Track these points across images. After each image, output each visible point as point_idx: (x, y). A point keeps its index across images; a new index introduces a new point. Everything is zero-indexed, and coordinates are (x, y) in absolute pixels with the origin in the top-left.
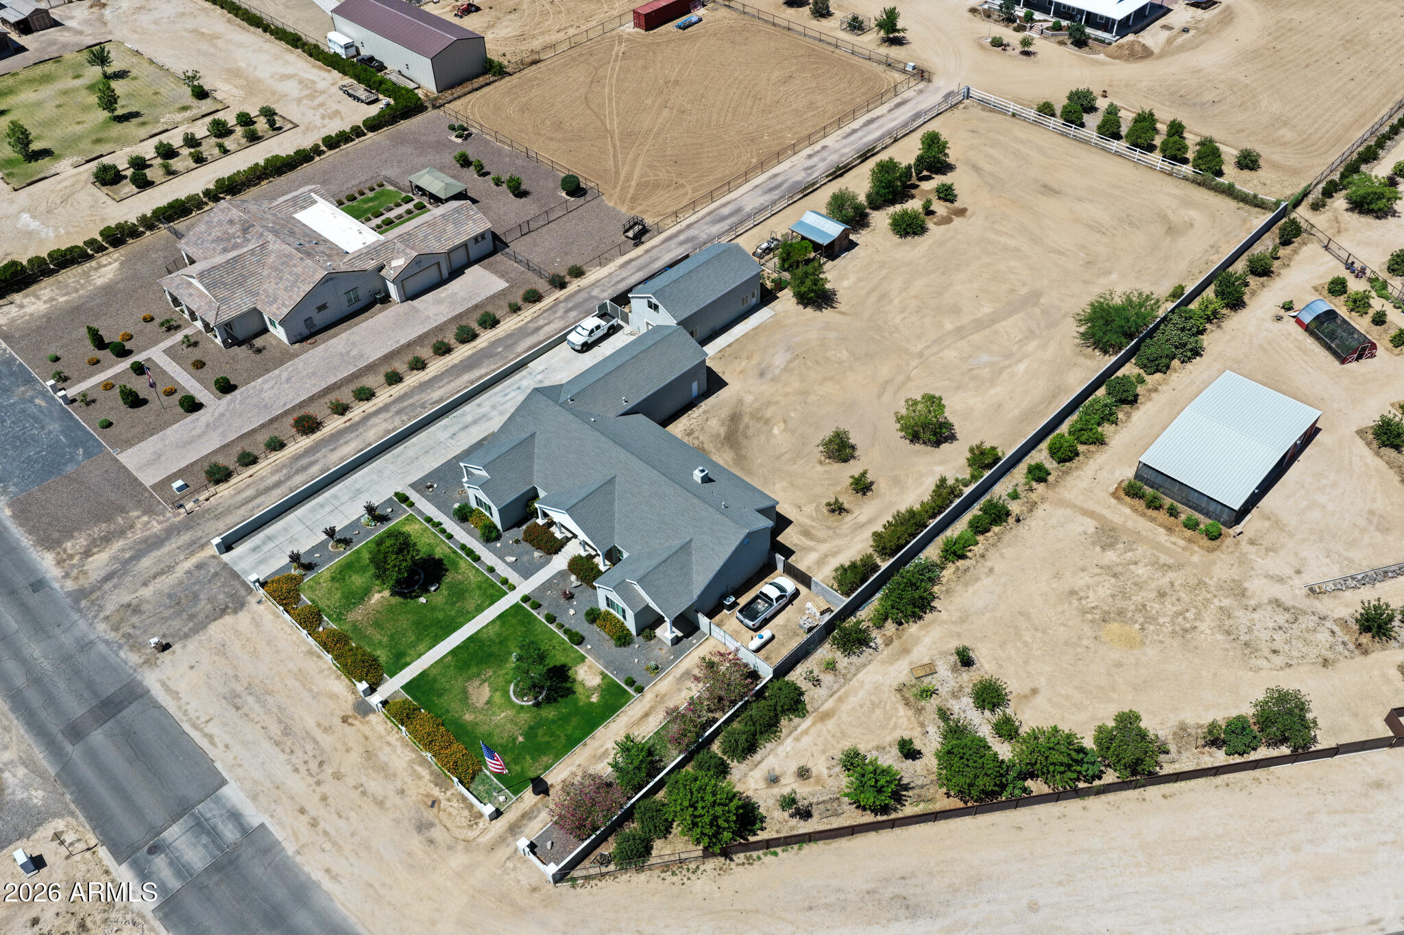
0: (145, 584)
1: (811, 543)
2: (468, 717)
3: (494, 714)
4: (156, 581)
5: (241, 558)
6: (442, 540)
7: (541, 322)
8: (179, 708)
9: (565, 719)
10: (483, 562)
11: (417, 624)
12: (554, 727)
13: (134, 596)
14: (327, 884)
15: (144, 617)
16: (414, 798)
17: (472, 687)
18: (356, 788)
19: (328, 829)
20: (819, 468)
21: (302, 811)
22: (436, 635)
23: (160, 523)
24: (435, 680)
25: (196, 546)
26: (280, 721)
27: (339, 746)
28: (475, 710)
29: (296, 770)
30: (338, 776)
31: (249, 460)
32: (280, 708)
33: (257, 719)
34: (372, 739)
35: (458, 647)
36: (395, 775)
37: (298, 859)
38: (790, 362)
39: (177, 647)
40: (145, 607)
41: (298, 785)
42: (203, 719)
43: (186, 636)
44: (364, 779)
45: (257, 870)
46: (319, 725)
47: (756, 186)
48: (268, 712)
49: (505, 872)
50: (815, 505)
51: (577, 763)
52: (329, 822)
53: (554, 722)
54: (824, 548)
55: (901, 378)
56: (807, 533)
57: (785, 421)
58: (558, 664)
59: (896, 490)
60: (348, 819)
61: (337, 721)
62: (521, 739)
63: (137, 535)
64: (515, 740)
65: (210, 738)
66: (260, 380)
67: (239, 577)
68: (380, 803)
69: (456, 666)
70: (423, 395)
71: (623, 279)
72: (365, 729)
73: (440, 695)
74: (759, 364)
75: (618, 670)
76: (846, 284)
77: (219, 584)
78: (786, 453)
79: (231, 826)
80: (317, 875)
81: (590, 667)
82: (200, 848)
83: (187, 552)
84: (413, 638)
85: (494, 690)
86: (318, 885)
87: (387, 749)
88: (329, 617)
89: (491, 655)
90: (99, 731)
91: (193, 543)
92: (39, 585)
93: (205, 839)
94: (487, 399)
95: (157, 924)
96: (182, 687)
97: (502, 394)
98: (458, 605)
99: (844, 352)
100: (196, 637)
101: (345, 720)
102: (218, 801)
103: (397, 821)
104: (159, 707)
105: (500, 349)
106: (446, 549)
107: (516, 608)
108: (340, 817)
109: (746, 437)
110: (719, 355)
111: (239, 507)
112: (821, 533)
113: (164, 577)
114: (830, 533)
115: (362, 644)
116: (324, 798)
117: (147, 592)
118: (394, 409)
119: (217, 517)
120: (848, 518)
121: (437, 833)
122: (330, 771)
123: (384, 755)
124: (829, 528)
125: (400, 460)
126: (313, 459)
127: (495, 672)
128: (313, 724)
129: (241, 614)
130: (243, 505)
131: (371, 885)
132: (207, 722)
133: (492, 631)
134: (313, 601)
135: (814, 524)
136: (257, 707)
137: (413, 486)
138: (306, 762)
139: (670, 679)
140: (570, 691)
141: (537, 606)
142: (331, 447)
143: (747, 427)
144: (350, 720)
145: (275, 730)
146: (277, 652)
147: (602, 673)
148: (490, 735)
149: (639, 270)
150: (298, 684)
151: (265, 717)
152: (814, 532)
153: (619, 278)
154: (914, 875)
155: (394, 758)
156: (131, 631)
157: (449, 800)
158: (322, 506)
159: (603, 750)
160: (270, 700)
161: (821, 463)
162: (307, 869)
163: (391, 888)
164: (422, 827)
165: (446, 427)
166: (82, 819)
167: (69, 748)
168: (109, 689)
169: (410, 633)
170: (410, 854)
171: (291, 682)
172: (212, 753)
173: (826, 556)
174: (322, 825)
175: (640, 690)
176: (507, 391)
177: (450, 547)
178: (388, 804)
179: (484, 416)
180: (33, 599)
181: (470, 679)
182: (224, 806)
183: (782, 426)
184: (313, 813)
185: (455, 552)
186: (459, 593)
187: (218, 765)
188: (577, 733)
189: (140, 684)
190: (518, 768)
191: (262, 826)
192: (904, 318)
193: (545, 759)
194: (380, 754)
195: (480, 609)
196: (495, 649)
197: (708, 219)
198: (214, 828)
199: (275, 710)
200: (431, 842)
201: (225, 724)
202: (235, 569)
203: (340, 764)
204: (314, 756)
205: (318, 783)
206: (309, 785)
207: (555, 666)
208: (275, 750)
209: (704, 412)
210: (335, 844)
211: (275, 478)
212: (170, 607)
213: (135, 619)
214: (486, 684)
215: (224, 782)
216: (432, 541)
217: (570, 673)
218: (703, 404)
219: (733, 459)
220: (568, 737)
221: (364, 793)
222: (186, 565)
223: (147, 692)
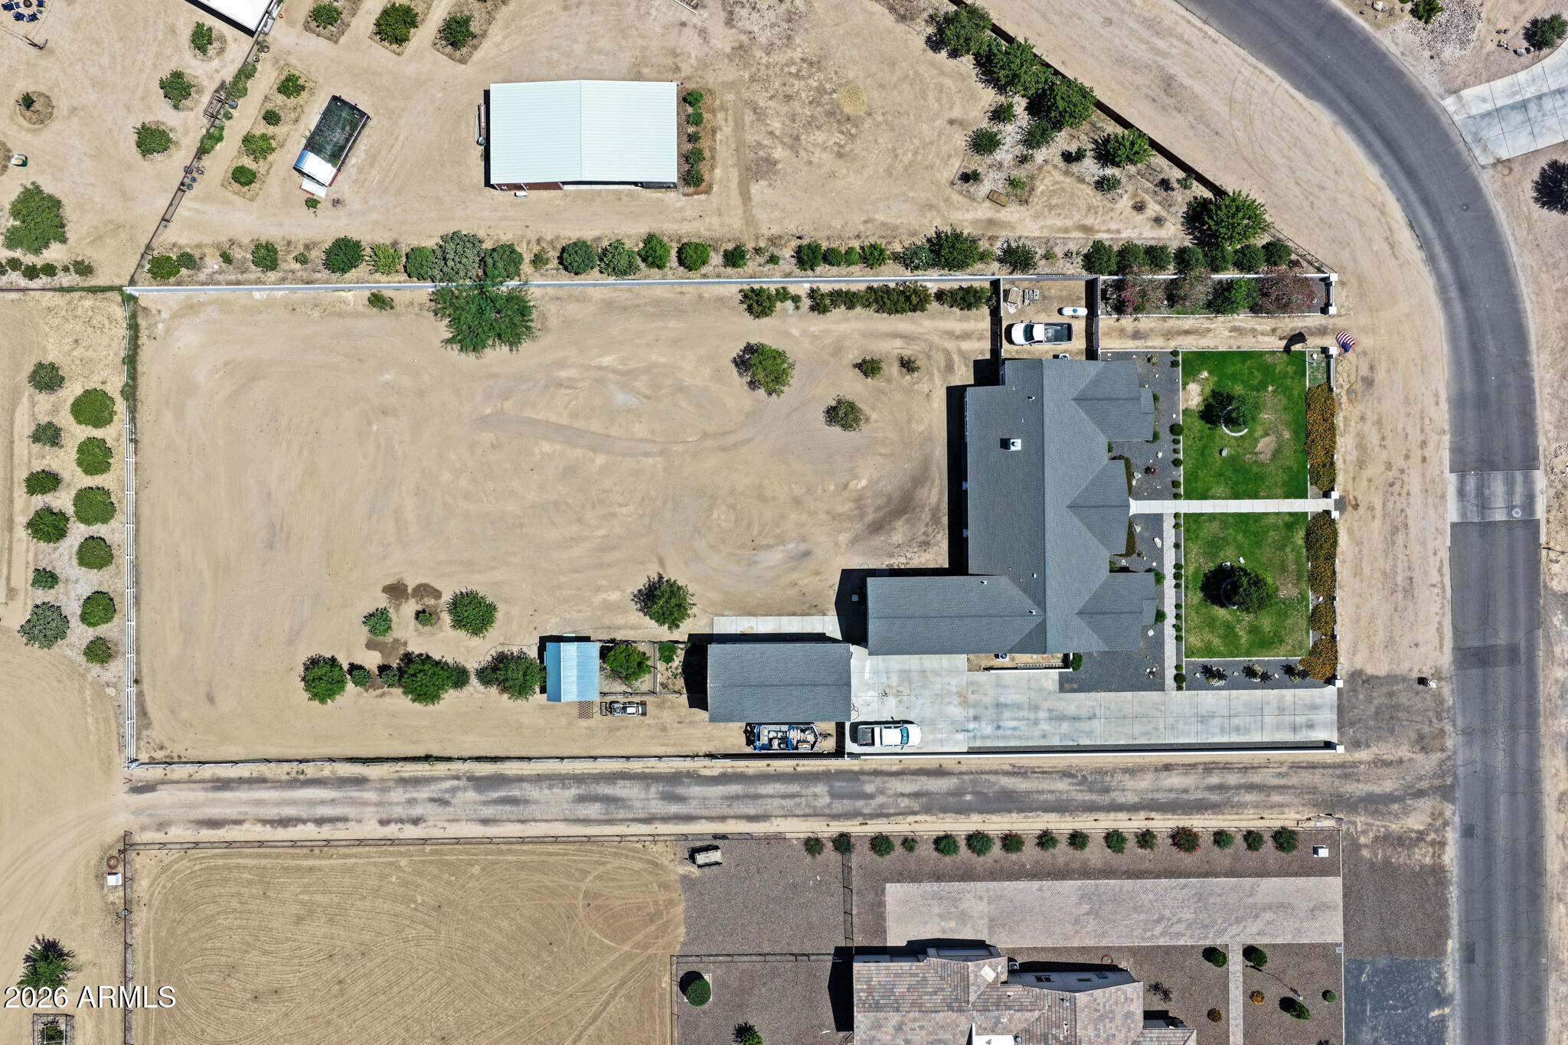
0: (1401, 761)
1: (956, 358)
2: (1287, 435)
3: (1271, 422)
4: (1392, 758)
5: (1325, 726)
6: (1186, 608)
7: (904, 803)
8: (1443, 615)
9: (1234, 377)
10: (1176, 559)
11: (1258, 544)
12: (1245, 377)
13: (1414, 756)
14: (1443, 396)
15: (1419, 726)
16: (1359, 407)
17: (1265, 457)
18: (1384, 447)
19: (1419, 432)
20: (874, 416)
21: (1424, 460)
22: (1255, 521)
23: (1355, 824)
24: (1284, 484)
25: (1347, 771)
26: (1394, 543)
27: (1373, 488)
28: (1279, 436)
29: (1408, 494)
30: (1389, 466)
31: (1252, 839)
32: (1386, 555)
33: (1405, 558)
34: (1352, 475)
35: (1250, 497)
36: (1358, 434)
37: (1447, 428)
38: (769, 547)
39: (1415, 675)
40: (1413, 735)
41: (1414, 483)
42: (1436, 590)
43: (1404, 679)
44: (1377, 449)
45: (1472, 442)
46: (1374, 517)
47: (523, 822)
48: (1396, 558)
49: (1349, 309)
50: (916, 387)
51: (1254, 340)
52: (1416, 437)
53: (1243, 381)
54: (951, 345)
55: (708, 443)
56: (949, 368)
57: (846, 486)
58: (1203, 423)
59: (847, 343)
60: (1404, 429)
61: (1362, 510)
62: (1270, 388)
63: (1379, 825)
64: (1274, 391)
65: (1440, 570)
66: (1181, 943)
67: (1339, 706)
68: (1379, 422)
69: (1264, 483)
70: (1073, 795)
71: (784, 797)
72: (1350, 488)
73: (1290, 468)
74: (794, 569)
75: (1174, 382)
76: (614, 596)
77: (1356, 711)
78: (880, 454)
79: (1468, 488)
80: (1444, 406)
81: (1187, 401)
82: (1492, 489)
83: (1355, 770)
84: (1271, 533)
85: (1256, 441)
86: (1449, 400)
87: (1349, 458)
88: (1307, 606)
89: (1236, 471)
90: (1500, 641)
91: (1346, 776)
92: (1468, 832)
93: (1487, 492)
94: (1032, 738)
95: (1541, 458)
96: (1432, 633)
97: (1016, 733)
98: (1222, 535)
99: (715, 516)
100: (1399, 672)
101: (1356, 507)
102: (1463, 515)
103: (1379, 400)
104: (1454, 627)
105: (968, 797)
106: (1189, 596)
107: (1189, 496)
108: (1407, 435)
109: (890, 500)
110: (813, 611)
111: (1293, 787)
112: (940, 358)
113: (1385, 757)
114: (933, 353)
115: (1304, 560)
116: (1407, 457)
117: (1404, 752)
118: (1106, 799)
119: (1313, 790)
120: (906, 353)
121: (1364, 371)
122: (1390, 474)
123: (1353, 457)
124: (929, 357)
125: (1149, 728)
126: (1207, 795)
127: (1245, 455)
128: (1376, 520)
129: (1358, 666)
130: (1289, 787)
131: (1422, 371)
132: (1434, 586)
133: (1219, 490)
134: (1308, 633)
135: (935, 371)
136: (1399, 570)
137: (1161, 687)
138: (1400, 495)
139: (1149, 343)
140: (1215, 394)
141: (1175, 484)
142: (1185, 796)
143: (878, 509)
144: (1354, 503)
145: (1400, 539)
146: (1358, 607)
147: (1184, 388)
148: (1285, 409)
149: (757, 797)
150: (1364, 565)
151: (1400, 556)
152: (943, 364)
153: (784, 802)
154: (1147, 96)
155: (1349, 447)
156: (1434, 720)
157: (1342, 386)
158: (1237, 729)
159: (1232, 334)
160: (1388, 568)
161: (867, 420)
162: (1447, 416)
163: (1413, 359)
164: (1369, 382)
165: (1089, 734)
166: (1542, 577)
167: (1523, 644)
168: (1475, 672)
169: (1270, 540)
170: (1389, 371)
171: (1367, 571)
172: (1445, 555)
173: (958, 337)
174: (1420, 438)
175: (1175, 353)
176: (1010, 732)
177: (1186, 596)
178: (1375, 417)
179: (1051, 719)
180: (1478, 820)
181: (1263, 464)
182: (1463, 507)
183: (852, 484)
184: (1419, 452)
185: (1186, 587)
186: (1214, 545)
187: (1448, 544)
188: (1238, 359)
189: (1455, 661)
190: (1289, 369)
191: (1452, 471)
192: (621, 506)
193: (1269, 359)
194: (1355, 459)
195: (1212, 517)
196: (1229, 474)
197: (622, 814)
198: (1477, 496)
199: (1390, 556)
200: (1372, 368)
201: (1426, 573)
202: (1335, 717)
203: (1382, 473)
204: (1392, 494)
205: (1402, 471)
206: (1409, 475)
207: (1207, 422)
208: (1411, 523)
209: (891, 556)
210: (1422, 418)
211: (1248, 798)
212: (1398, 719)
213: (1426, 729)
214: (1257, 450)
215: (1454, 525)
216: (1193, 614)
217: (1202, 408)
218: (884, 567)
219: (923, 486)
220: (1244, 362)
221: (1383, 439)
222: (1363, 755)
223: (1454, 649)
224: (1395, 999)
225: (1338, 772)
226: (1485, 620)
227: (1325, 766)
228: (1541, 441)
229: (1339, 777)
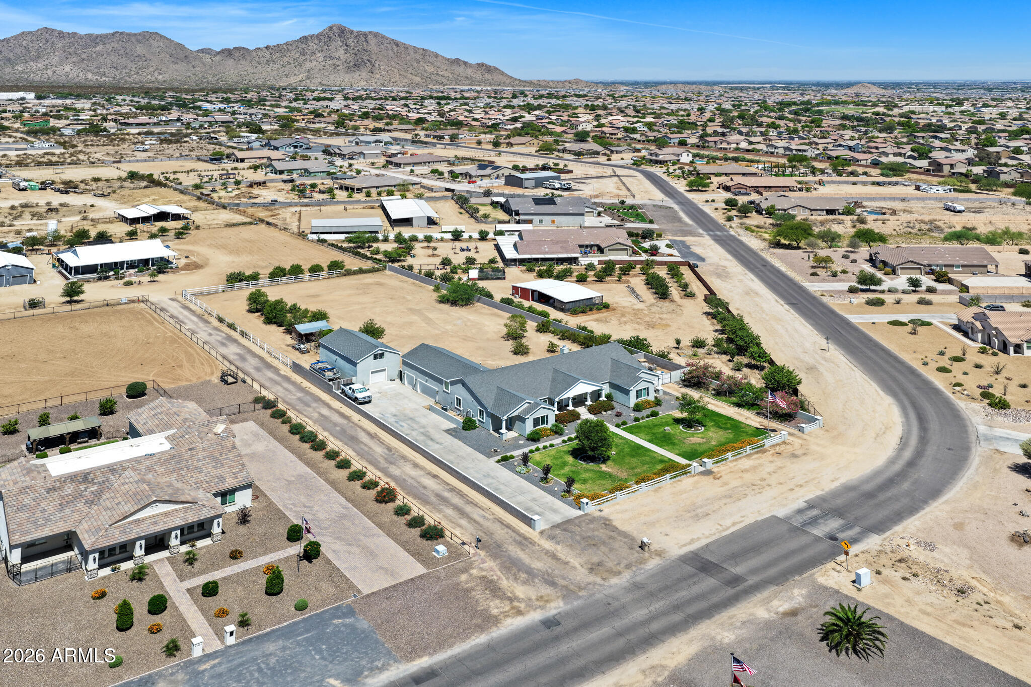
0: (565, 563)
2: (713, 442)
3: (711, 437)
4: (562, 558)
6: (554, 448)
8: (707, 537)
9: (714, 420)
11: (634, 456)
12: (720, 423)
14: (841, 481)
17: (688, 442)
18: (771, 474)
21: (792, 490)
22: (645, 451)
23: (485, 563)
24: (684, 452)
25: (525, 542)
28: (708, 442)
29: (759, 492)
30: (762, 480)
34: (732, 470)
35: (657, 445)
37: (826, 489)
41: (770, 492)
42: (718, 527)
43: (633, 539)
44: (763, 472)
45: (838, 502)
46: (721, 487)
48: (710, 504)
49: (819, 437)
51: (744, 419)
52: (798, 480)
53: (716, 423)
60: (794, 476)
61: (718, 481)
63: (497, 574)
64: (730, 432)
65: (734, 524)
72: (723, 473)
73: (696, 450)
79: (808, 512)
82: (827, 521)
84: (647, 457)
85: (693, 436)
89: (664, 437)
90: (731, 569)
91: (520, 544)
92: (549, 623)
93: (820, 520)
95: (888, 533)
96: (685, 539)
98: (619, 444)
100: (634, 535)
101: (716, 479)
102: (788, 518)
104: (707, 545)
106: (564, 447)
111: (481, 525)
113: (559, 554)
117: (575, 562)
119: (489, 534)
122: (759, 482)
127: (678, 436)
129: (612, 519)
132: (720, 525)
133: (643, 436)
136: (705, 508)
137: (490, 457)
138: (753, 490)
141: (625, 423)
144: (717, 477)
145: (726, 501)
146: (653, 503)
148: (727, 438)
150: (685, 495)
151: (715, 504)
155: (746, 464)
156: (622, 565)
157: (774, 449)
159: (735, 413)
164: (794, 456)
166: (814, 569)
167: (750, 583)
168: (688, 569)
169: (642, 458)
170: (814, 459)
172: (749, 522)
174: (801, 483)
178: (780, 465)
181: (682, 442)
182: (793, 516)
184: (792, 486)
187: (759, 519)
189: (682, 556)
191: (805, 502)
196: (658, 435)
198: (810, 517)
200: (804, 454)
202: (561, 522)
204: (747, 487)
205: (769, 485)
206: (771, 488)
207: (674, 421)
208: (744, 500)
210: (814, 479)
212: (597, 548)
214: (687, 438)
215: (773, 516)
216: (554, 451)
220: (727, 420)
222: (548, 545)
223: (692, 552)
224: (329, 648)
225: (518, 538)
226: (736, 557)
227: (514, 530)
228: (898, 528)
229: (515, 540)
